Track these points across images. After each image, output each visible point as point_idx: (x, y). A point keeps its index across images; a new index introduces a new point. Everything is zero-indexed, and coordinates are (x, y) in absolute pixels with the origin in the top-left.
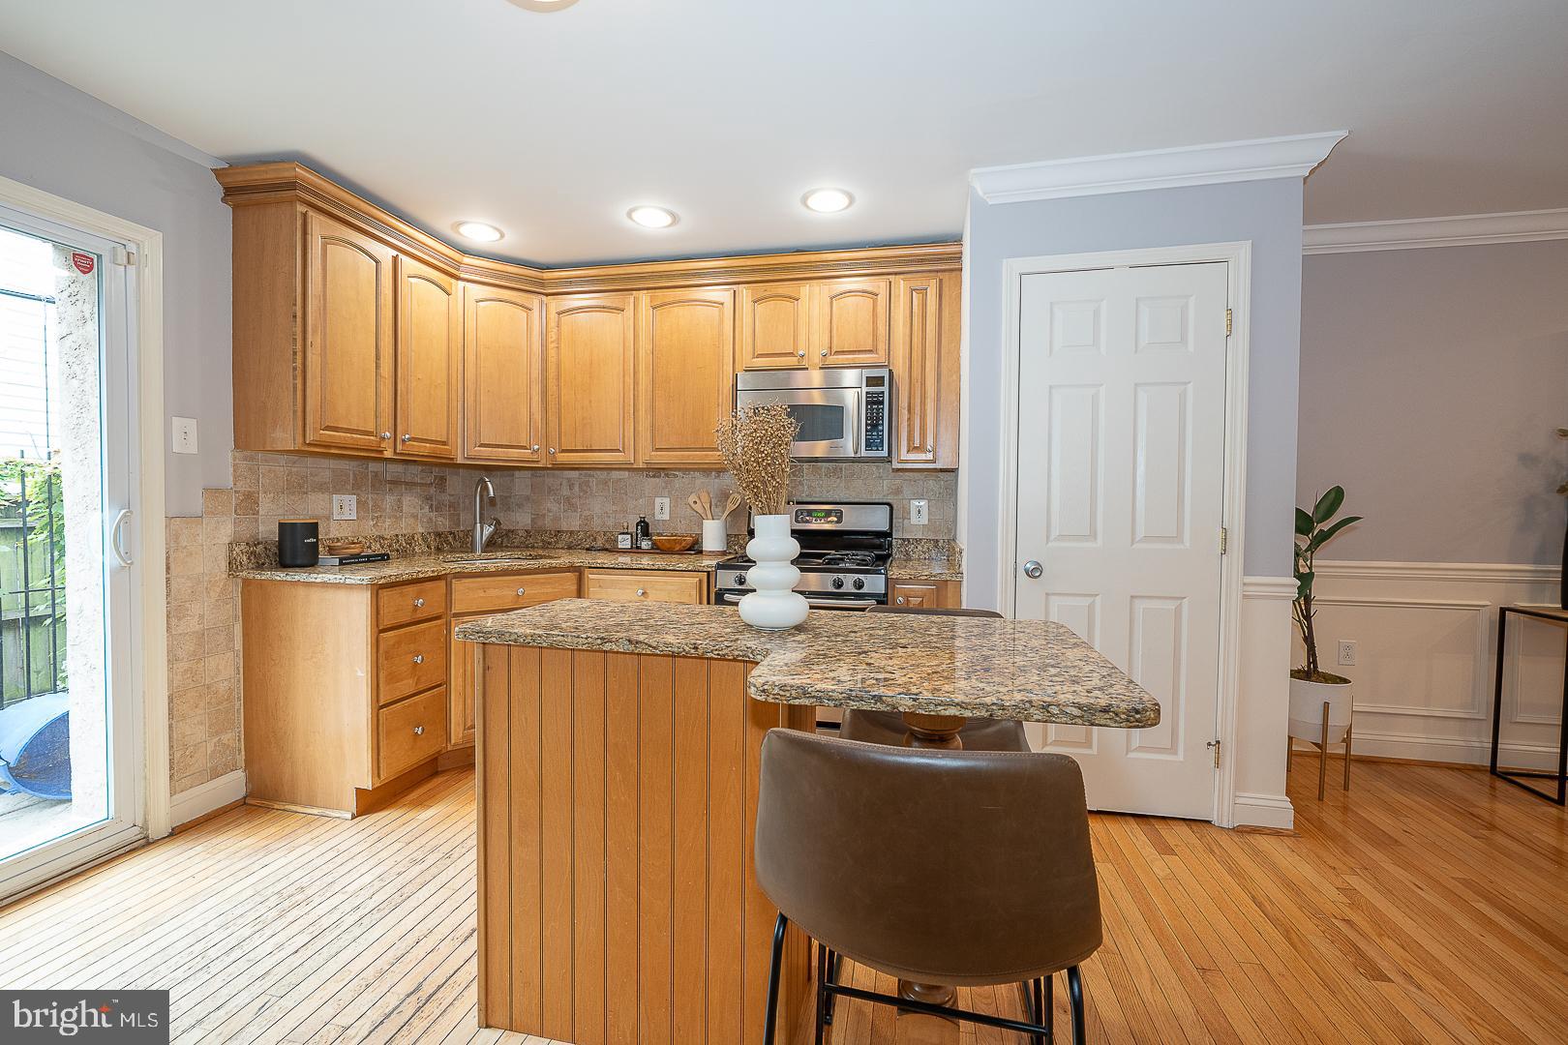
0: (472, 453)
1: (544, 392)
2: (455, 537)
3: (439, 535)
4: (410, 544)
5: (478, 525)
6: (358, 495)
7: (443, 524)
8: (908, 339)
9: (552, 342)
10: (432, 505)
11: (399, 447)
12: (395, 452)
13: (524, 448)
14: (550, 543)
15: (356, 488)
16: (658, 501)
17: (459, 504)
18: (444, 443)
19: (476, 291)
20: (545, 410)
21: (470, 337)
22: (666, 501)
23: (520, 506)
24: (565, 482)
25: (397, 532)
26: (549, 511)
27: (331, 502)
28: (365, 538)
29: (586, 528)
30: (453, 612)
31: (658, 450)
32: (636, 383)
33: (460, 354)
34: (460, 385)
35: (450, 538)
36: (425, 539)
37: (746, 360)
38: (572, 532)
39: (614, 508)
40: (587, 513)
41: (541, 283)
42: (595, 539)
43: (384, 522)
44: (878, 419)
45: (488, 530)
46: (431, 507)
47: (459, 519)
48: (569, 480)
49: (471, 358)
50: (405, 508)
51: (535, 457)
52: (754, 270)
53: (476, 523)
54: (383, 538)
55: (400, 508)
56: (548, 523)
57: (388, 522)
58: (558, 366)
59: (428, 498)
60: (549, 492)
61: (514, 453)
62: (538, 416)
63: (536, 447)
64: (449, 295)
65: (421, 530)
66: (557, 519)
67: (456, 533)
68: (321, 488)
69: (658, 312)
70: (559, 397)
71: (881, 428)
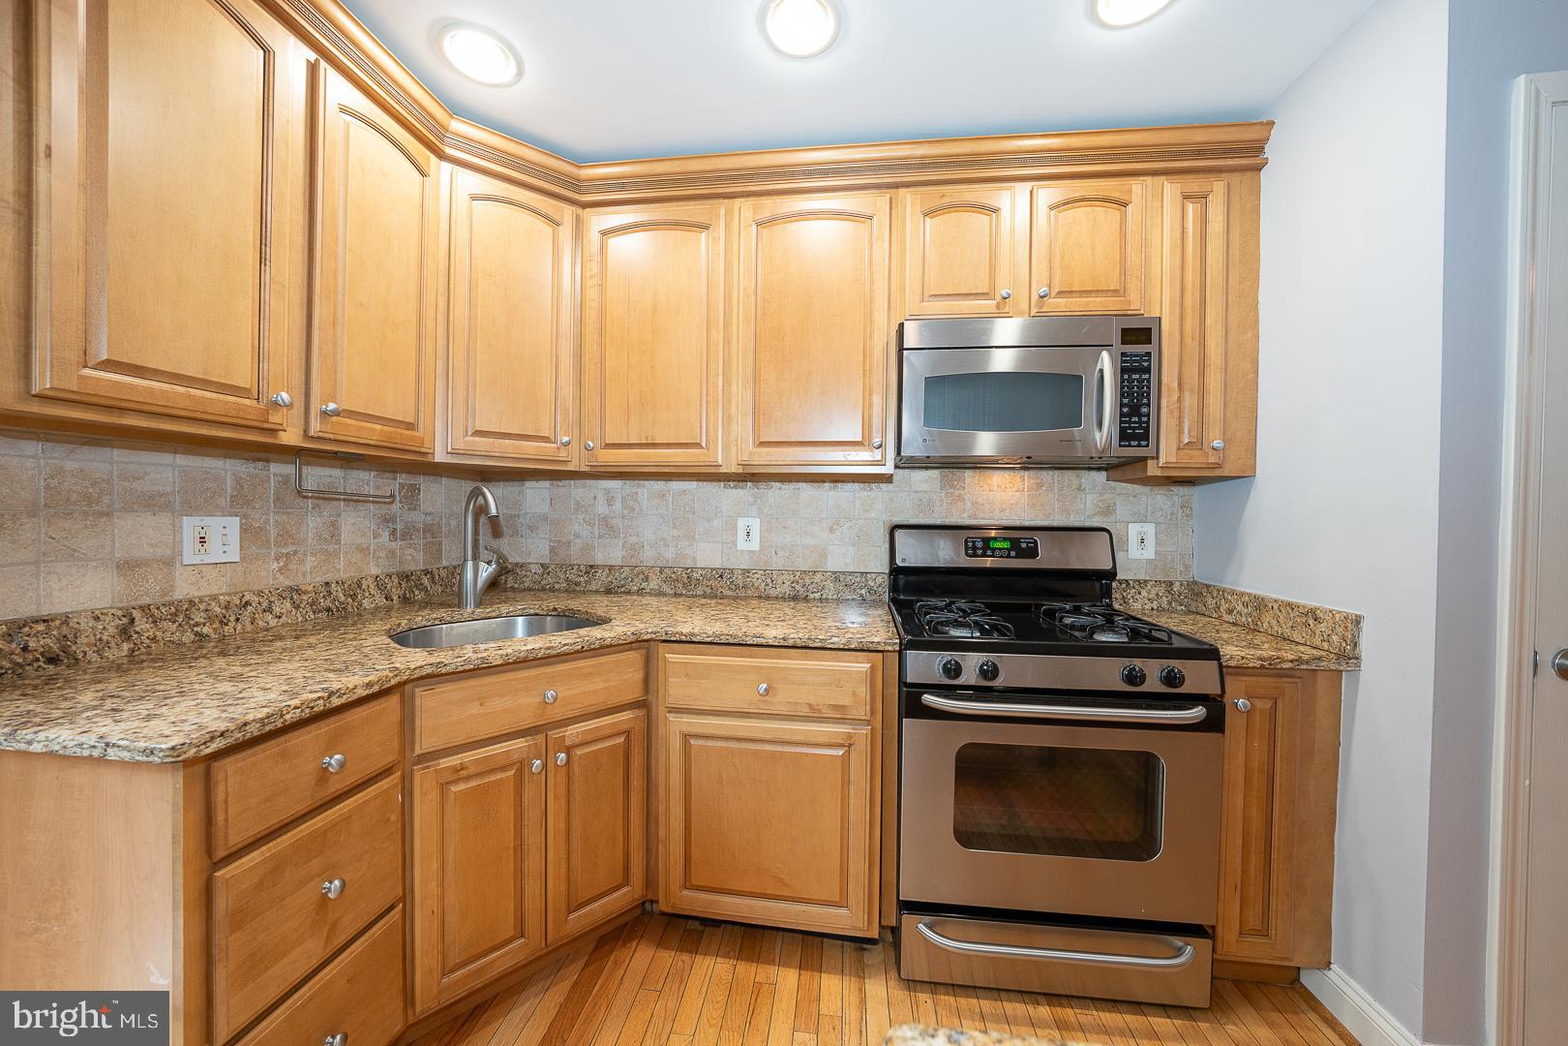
0: (461, 445)
1: (579, 355)
2: (433, 578)
3: (406, 576)
4: (354, 597)
5: (470, 564)
6: (244, 516)
7: (415, 559)
8: (1178, 273)
9: (591, 277)
10: (395, 529)
11: (315, 427)
12: (306, 435)
13: (546, 439)
14: (577, 584)
15: (239, 503)
16: (742, 523)
17: (440, 528)
18: (410, 426)
19: (471, 182)
20: (580, 384)
21: (461, 253)
22: (755, 524)
23: (532, 528)
24: (600, 495)
25: (328, 578)
26: (577, 536)
27: (177, 530)
28: (260, 593)
29: (633, 562)
30: (418, 751)
31: (763, 444)
32: (727, 341)
33: (442, 281)
34: (441, 331)
35: (426, 581)
36: (380, 585)
37: (912, 303)
38: (611, 568)
39: (675, 533)
40: (634, 539)
41: (576, 184)
42: (647, 579)
43: (302, 562)
44: (1141, 395)
45: (486, 571)
46: (393, 532)
47: (440, 551)
48: (607, 491)
49: (461, 289)
50: (345, 537)
51: (563, 455)
52: (925, 164)
53: (465, 560)
54: (299, 591)
55: (335, 536)
56: (575, 554)
57: (310, 562)
58: (602, 312)
59: (388, 520)
60: (576, 510)
61: (531, 448)
62: (567, 390)
63: (566, 439)
64: (423, 174)
65: (374, 571)
66: (587, 548)
67: (436, 572)
68: (153, 503)
69: (766, 231)
70: (603, 360)
71: (1144, 410)
